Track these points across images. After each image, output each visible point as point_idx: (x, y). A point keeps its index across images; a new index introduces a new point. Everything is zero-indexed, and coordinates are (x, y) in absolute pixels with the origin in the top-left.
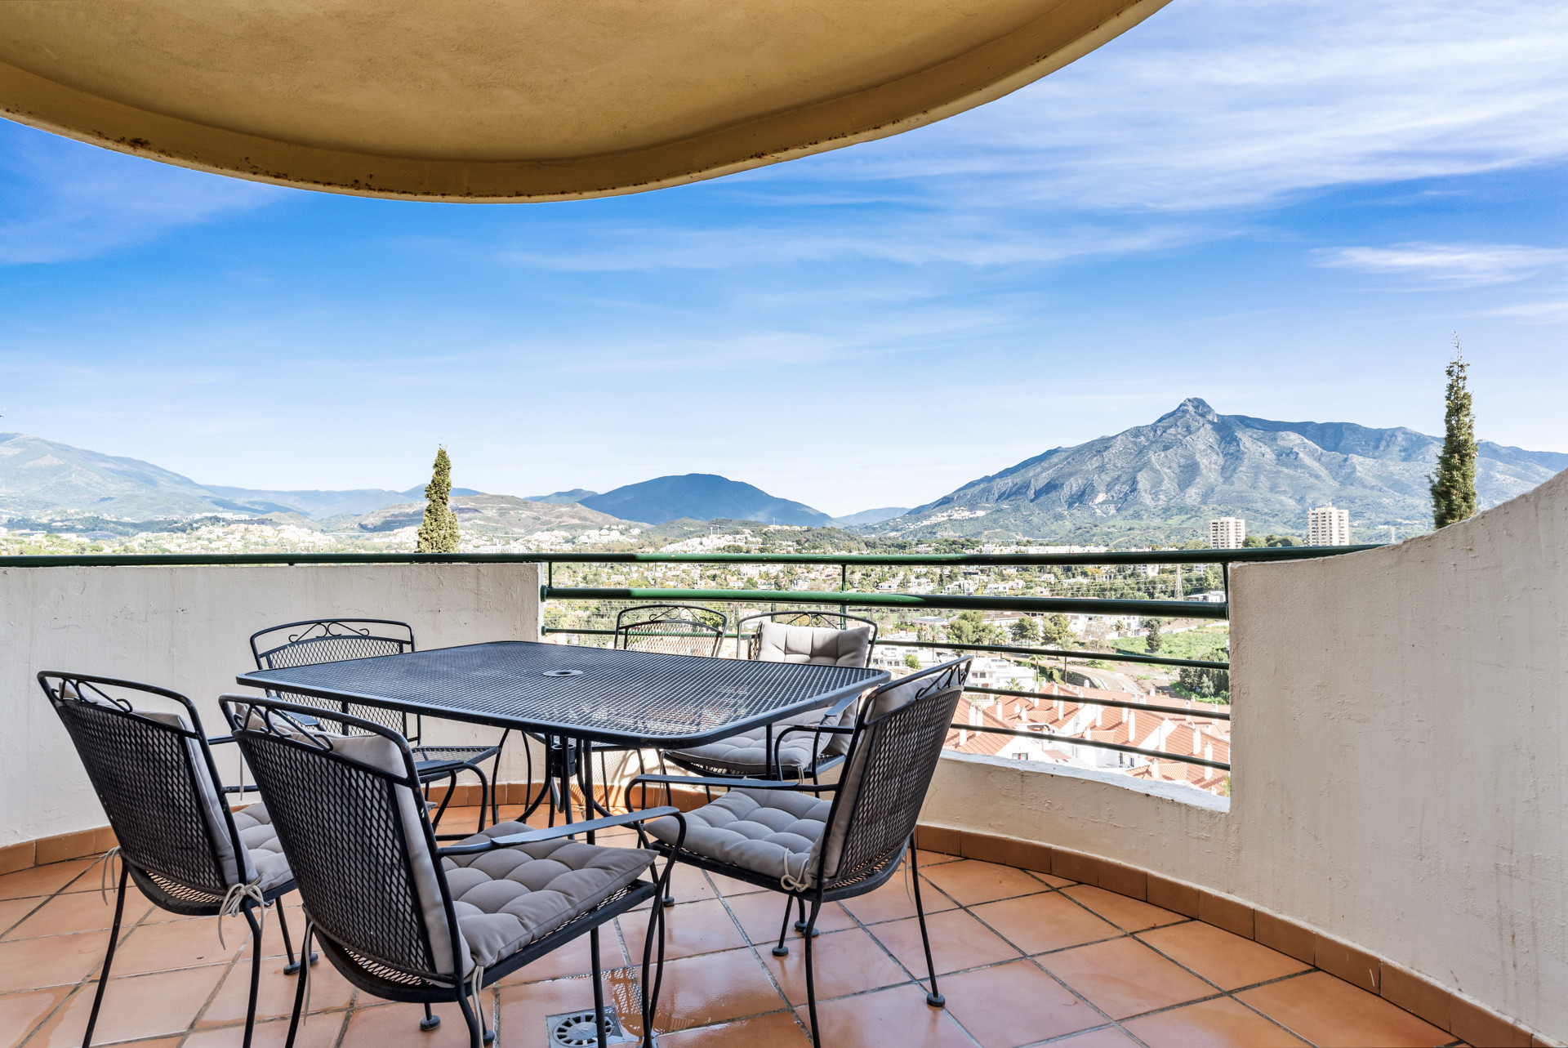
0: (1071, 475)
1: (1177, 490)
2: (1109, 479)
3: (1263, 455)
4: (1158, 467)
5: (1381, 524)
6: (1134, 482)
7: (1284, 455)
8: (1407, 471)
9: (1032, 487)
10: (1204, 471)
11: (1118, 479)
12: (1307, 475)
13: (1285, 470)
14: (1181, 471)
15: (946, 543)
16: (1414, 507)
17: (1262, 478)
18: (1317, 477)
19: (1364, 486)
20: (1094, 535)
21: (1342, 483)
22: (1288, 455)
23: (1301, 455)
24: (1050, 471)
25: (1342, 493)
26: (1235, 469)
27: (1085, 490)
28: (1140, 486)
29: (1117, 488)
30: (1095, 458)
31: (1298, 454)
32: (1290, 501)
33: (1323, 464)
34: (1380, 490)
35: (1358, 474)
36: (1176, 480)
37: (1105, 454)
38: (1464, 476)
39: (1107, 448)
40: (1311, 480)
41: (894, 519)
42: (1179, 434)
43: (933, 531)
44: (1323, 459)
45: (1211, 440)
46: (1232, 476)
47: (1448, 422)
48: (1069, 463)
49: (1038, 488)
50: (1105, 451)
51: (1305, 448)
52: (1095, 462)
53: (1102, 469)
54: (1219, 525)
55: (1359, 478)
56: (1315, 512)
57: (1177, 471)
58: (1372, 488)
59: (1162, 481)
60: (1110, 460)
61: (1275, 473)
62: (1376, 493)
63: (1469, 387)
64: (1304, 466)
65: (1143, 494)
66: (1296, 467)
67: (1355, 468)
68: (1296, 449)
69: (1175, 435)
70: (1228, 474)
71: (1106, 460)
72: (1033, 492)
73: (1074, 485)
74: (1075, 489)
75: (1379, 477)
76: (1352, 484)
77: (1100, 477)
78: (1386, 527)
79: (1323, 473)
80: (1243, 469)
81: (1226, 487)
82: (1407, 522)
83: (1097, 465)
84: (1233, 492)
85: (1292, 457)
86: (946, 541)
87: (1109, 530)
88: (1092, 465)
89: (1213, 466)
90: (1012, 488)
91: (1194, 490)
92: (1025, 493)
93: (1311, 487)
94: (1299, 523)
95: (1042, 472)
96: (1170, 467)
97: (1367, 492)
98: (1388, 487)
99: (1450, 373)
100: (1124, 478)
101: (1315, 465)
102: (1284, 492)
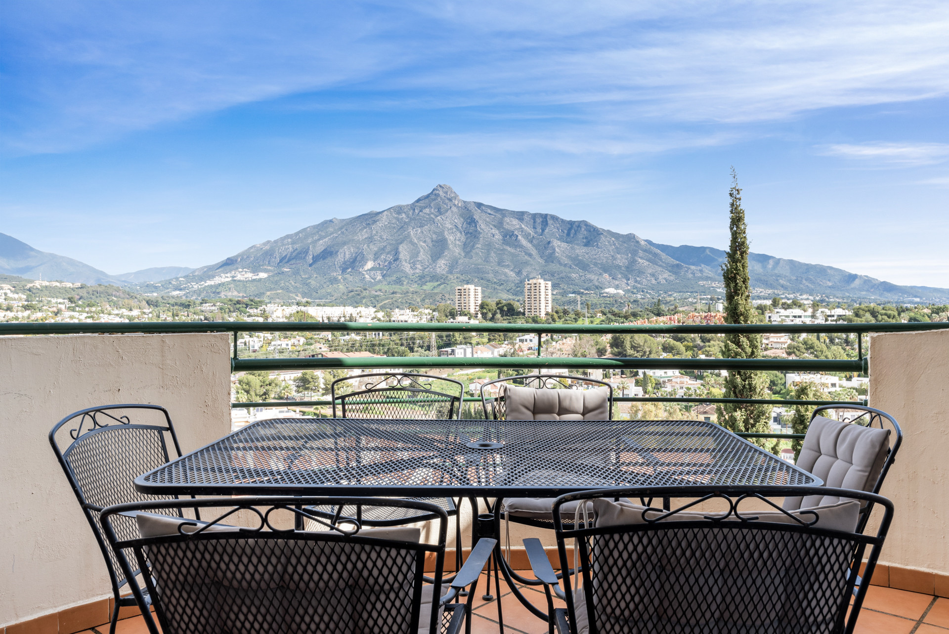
0: (344, 243)
1: (430, 261)
2: (376, 249)
3: (494, 236)
4: (416, 241)
5: (571, 293)
6: (397, 253)
7: (508, 237)
8: (587, 254)
9: (311, 253)
10: (451, 246)
11: (383, 249)
12: (523, 254)
13: (509, 249)
14: (433, 245)
15: (230, 303)
16: (591, 281)
17: (493, 254)
18: (530, 255)
19: (560, 264)
20: (364, 298)
21: (546, 261)
22: (510, 237)
23: (520, 237)
24: (327, 239)
25: (546, 268)
26: (473, 246)
27: (356, 258)
28: (401, 256)
29: (383, 257)
30: (365, 230)
31: (517, 236)
32: (511, 273)
33: (534, 246)
34: (570, 267)
35: (557, 254)
36: (429, 253)
37: (373, 227)
38: (743, 266)
39: (375, 222)
40: (526, 257)
41: (177, 279)
42: (432, 213)
43: (217, 291)
44: (534, 241)
45: (456, 221)
46: (471, 251)
47: (731, 229)
48: (342, 233)
49: (315, 254)
50: (373, 224)
51: (522, 232)
52: (364, 235)
53: (370, 240)
54: (463, 291)
55: (557, 257)
56: (530, 282)
57: (431, 245)
58: (565, 265)
59: (419, 252)
60: (377, 232)
61: (502, 250)
62: (568, 269)
63: (743, 205)
64: (521, 246)
65: (404, 263)
66: (516, 247)
67: (554, 250)
68: (516, 233)
69: (429, 215)
70: (468, 249)
71: (374, 232)
72: (311, 257)
73: (347, 253)
74: (347, 256)
75: (569, 257)
76: (553, 262)
77: (368, 246)
78: (573, 295)
79: (534, 252)
80: (479, 246)
81: (467, 260)
82: (586, 292)
83: (366, 236)
84: (472, 264)
85: (514, 238)
86: (231, 300)
87: (376, 294)
88: (362, 236)
89: (458, 242)
90: (292, 253)
91: (443, 262)
92: (304, 258)
93: (526, 263)
94: (518, 291)
95: (319, 240)
96: (425, 242)
97: (562, 268)
98: (576, 265)
99: (731, 195)
100: (388, 249)
101: (529, 245)
102: (508, 266)
